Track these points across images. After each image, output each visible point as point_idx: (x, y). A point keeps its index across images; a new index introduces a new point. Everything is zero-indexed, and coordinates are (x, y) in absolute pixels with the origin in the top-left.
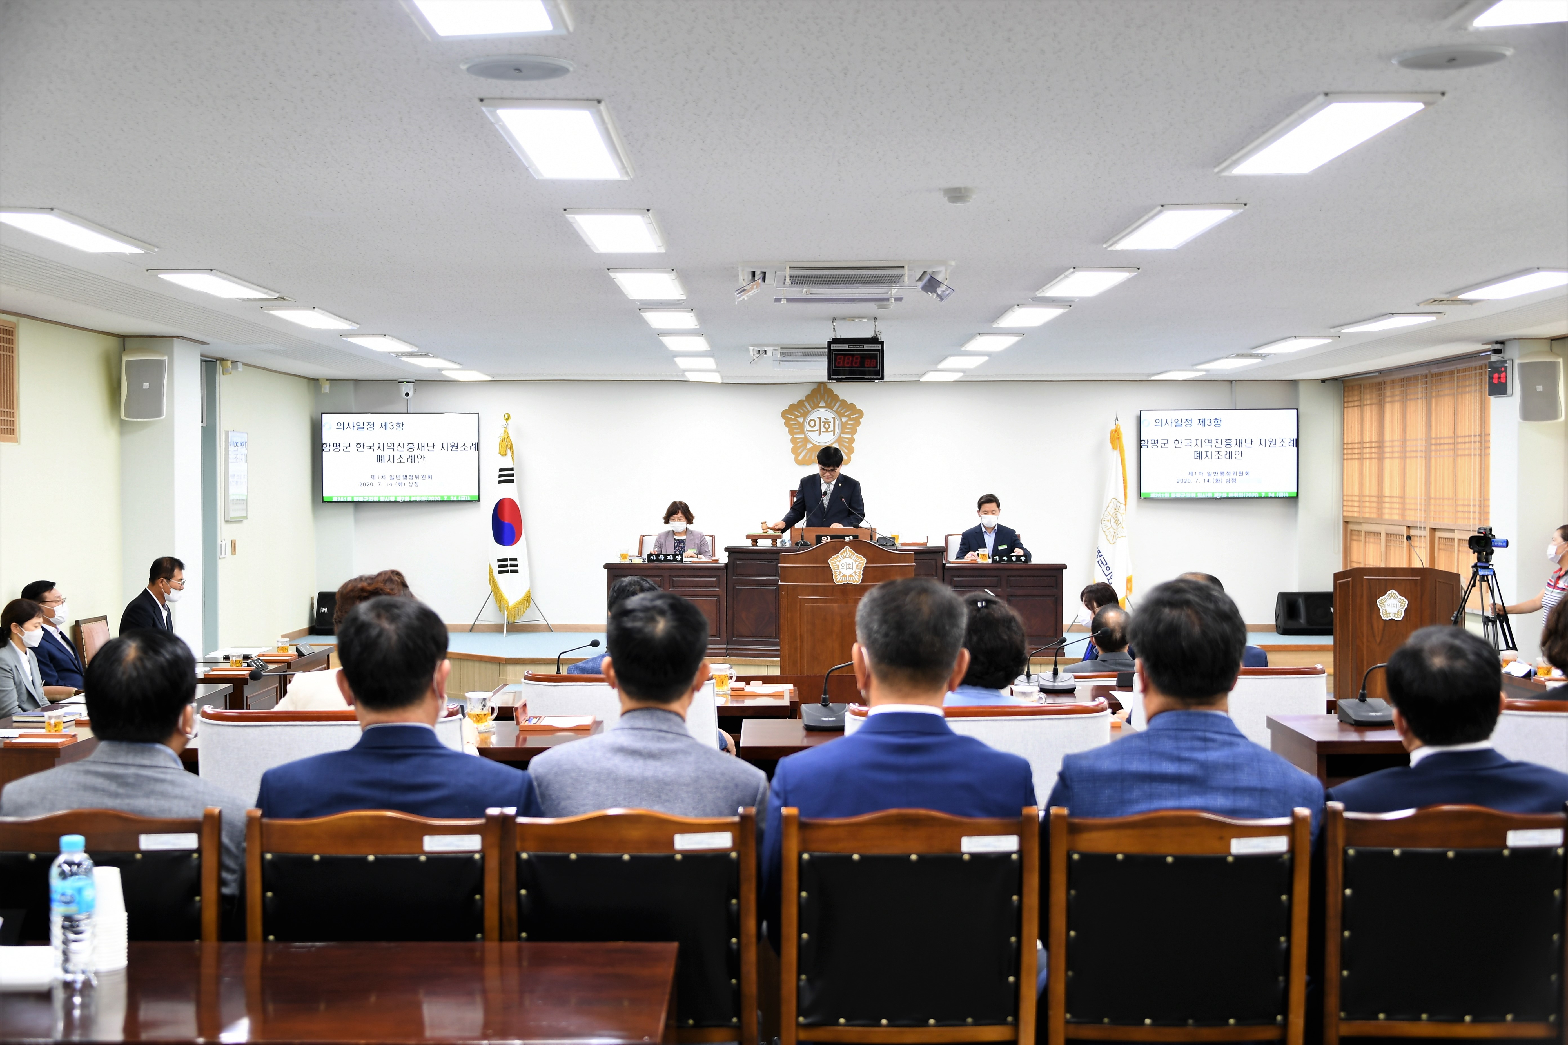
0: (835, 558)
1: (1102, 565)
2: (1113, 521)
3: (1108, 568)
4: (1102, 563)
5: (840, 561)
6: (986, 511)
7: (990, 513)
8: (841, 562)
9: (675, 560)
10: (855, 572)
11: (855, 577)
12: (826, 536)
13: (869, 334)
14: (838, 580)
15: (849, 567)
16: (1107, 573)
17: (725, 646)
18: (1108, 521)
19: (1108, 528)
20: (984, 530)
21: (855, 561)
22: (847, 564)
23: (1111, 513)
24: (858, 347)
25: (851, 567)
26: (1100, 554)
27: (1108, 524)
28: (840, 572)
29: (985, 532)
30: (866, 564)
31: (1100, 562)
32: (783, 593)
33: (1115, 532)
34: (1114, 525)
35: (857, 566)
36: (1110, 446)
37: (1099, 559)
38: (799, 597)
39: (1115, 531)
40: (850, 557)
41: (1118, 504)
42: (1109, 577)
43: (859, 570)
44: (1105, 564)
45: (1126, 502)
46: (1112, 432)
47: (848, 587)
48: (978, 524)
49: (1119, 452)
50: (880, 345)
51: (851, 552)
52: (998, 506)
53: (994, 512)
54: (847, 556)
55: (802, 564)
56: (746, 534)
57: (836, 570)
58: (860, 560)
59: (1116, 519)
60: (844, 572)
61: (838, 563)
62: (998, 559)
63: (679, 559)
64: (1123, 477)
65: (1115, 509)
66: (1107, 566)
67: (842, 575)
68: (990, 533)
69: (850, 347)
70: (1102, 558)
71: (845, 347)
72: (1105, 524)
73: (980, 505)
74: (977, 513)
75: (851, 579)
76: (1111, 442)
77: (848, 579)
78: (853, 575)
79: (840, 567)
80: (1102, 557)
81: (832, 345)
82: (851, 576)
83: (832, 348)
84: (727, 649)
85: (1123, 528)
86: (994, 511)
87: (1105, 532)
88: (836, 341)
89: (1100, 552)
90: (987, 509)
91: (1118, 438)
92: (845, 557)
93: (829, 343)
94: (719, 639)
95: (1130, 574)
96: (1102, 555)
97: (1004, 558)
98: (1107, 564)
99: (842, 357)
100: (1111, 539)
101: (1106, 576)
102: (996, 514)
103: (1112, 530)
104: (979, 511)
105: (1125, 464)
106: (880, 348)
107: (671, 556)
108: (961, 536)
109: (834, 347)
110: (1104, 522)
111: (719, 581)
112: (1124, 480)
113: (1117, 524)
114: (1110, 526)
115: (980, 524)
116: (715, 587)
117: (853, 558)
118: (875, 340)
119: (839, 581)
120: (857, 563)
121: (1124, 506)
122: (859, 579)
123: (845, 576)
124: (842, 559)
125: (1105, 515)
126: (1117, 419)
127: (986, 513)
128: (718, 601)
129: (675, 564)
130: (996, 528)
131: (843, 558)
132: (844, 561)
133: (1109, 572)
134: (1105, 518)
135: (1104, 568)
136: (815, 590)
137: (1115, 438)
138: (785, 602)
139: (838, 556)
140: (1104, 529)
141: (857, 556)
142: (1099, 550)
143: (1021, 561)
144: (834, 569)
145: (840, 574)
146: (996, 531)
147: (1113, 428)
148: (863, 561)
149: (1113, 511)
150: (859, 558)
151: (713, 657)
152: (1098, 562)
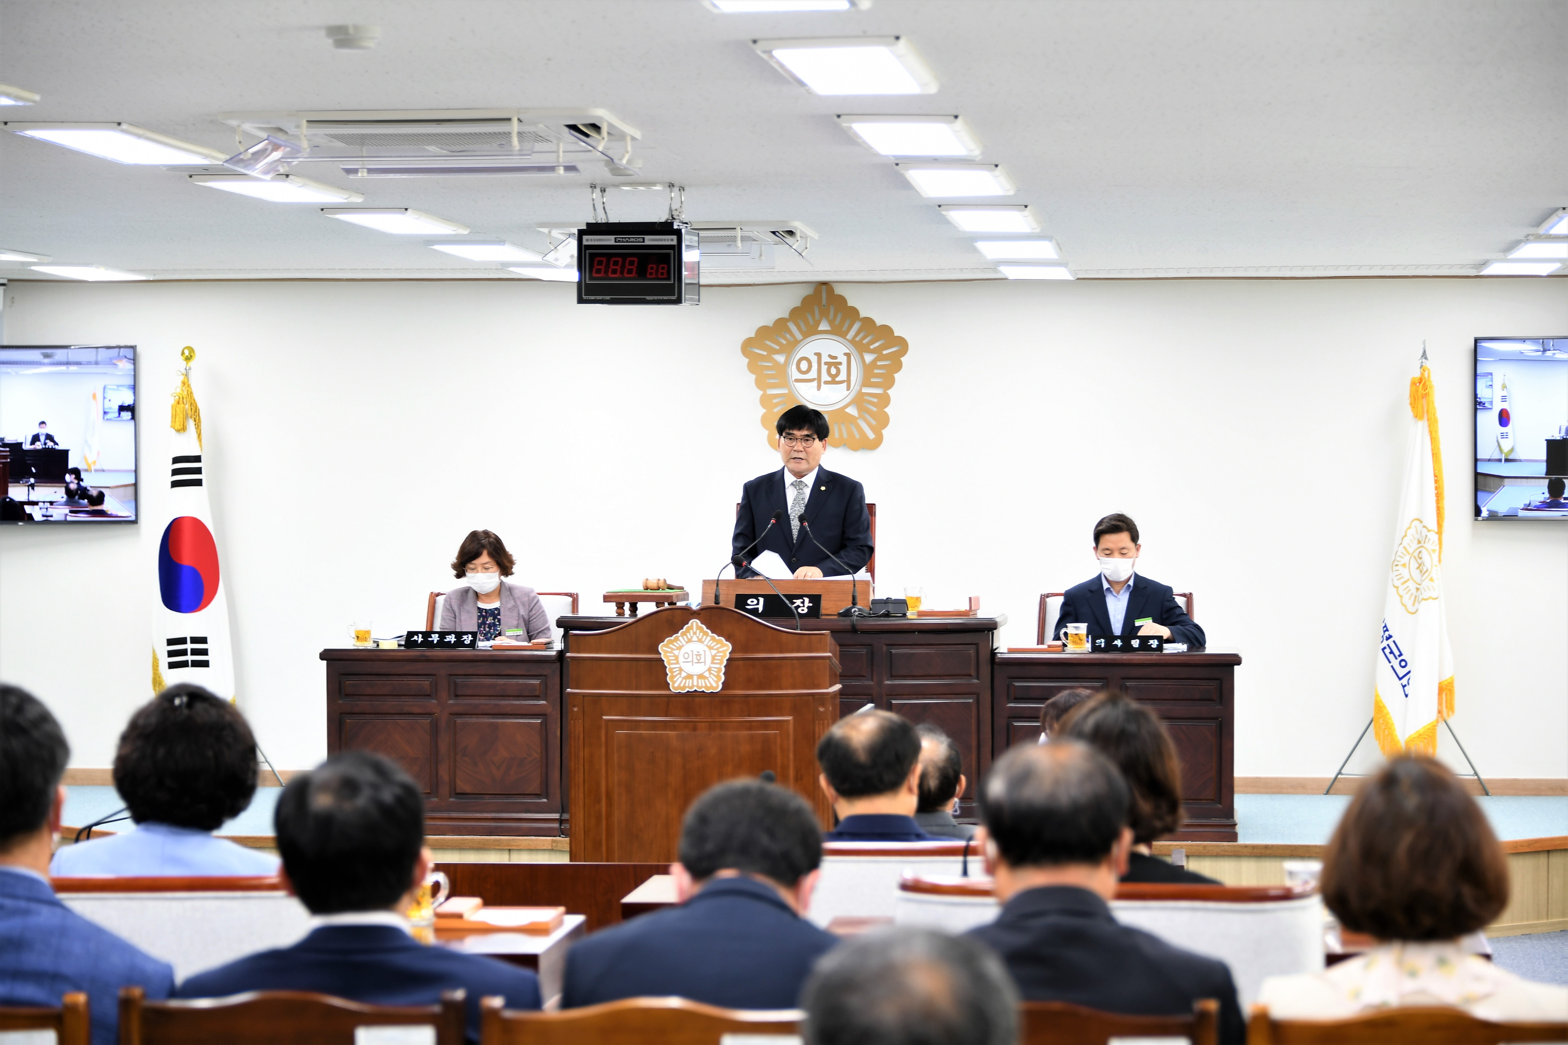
0: (671, 642)
1: (1391, 657)
2: (1414, 565)
3: (1404, 664)
4: (1392, 652)
5: (680, 648)
6: (1107, 549)
7: (1116, 554)
8: (683, 650)
9: (459, 643)
10: (709, 670)
11: (710, 679)
12: (756, 597)
13: (659, 216)
14: (676, 685)
15: (698, 659)
16: (1401, 672)
17: (556, 816)
18: (1404, 565)
19: (1403, 580)
20: (1106, 585)
21: (710, 648)
22: (695, 653)
23: (1411, 551)
24: (633, 240)
25: (702, 660)
26: (1387, 634)
27: (1405, 573)
28: (681, 670)
29: (1108, 589)
30: (730, 653)
31: (1387, 651)
32: (576, 709)
33: (1418, 589)
34: (1416, 574)
35: (713, 658)
36: (1408, 412)
37: (1385, 643)
38: (604, 717)
39: (1418, 586)
40: (700, 641)
41: (1424, 531)
42: (1404, 681)
43: (718, 666)
44: (1397, 653)
45: (1440, 525)
46: (1413, 383)
47: (696, 699)
48: (1094, 575)
49: (1426, 424)
50: (675, 237)
51: (701, 630)
52: (1135, 538)
53: (1124, 551)
54: (695, 638)
55: (610, 653)
56: (604, 593)
57: (672, 666)
58: (719, 645)
59: (1420, 561)
60: (689, 668)
61: (676, 652)
62: (1103, 645)
63: (467, 642)
64: (1435, 476)
65: (1419, 542)
66: (1402, 658)
67: (683, 674)
68: (1118, 593)
69: (619, 241)
70: (1390, 642)
71: (609, 240)
72: (1397, 573)
73: (1098, 536)
74: (1093, 551)
75: (702, 683)
76: (1411, 404)
77: (695, 684)
78: (707, 674)
79: (681, 659)
80: (1391, 640)
81: (585, 237)
82: (701, 676)
83: (585, 243)
84: (561, 821)
85: (1432, 580)
86: (1123, 548)
87: (1397, 587)
88: (593, 229)
89: (1387, 630)
90: (1110, 545)
91: (1425, 396)
92: (690, 641)
93: (581, 233)
94: (545, 800)
95: (1447, 676)
96: (1390, 637)
97: (1116, 642)
98: (1401, 655)
99: (604, 259)
100: (1409, 603)
101: (1400, 679)
102: (1130, 554)
103: (1412, 585)
104: (1096, 548)
105: (1439, 449)
106: (675, 243)
107: (453, 636)
108: (1063, 597)
109: (588, 240)
110: (1397, 568)
111: (545, 685)
112: (1436, 481)
113: (1421, 572)
114: (1406, 576)
115: (1100, 575)
116: (537, 697)
117: (706, 643)
118: (666, 228)
119: (679, 687)
120: (714, 652)
121: (1437, 536)
122: (717, 682)
123: (689, 676)
124: (684, 643)
125: (1399, 553)
126: (1424, 355)
127: (1108, 552)
128: (544, 724)
129: (462, 652)
130: (1131, 583)
131: (687, 642)
132: (688, 648)
133: (1406, 670)
134: (1398, 559)
135: (1395, 663)
136: (634, 704)
137: (1420, 395)
138: (577, 727)
139: (677, 639)
140: (1397, 583)
141: (713, 639)
142: (1385, 626)
143: (1150, 648)
144: (670, 664)
145: (680, 674)
146: (1131, 589)
147: (1417, 375)
148: (726, 648)
149: (1415, 545)
150: (718, 642)
151: (533, 838)
152: (1384, 649)
